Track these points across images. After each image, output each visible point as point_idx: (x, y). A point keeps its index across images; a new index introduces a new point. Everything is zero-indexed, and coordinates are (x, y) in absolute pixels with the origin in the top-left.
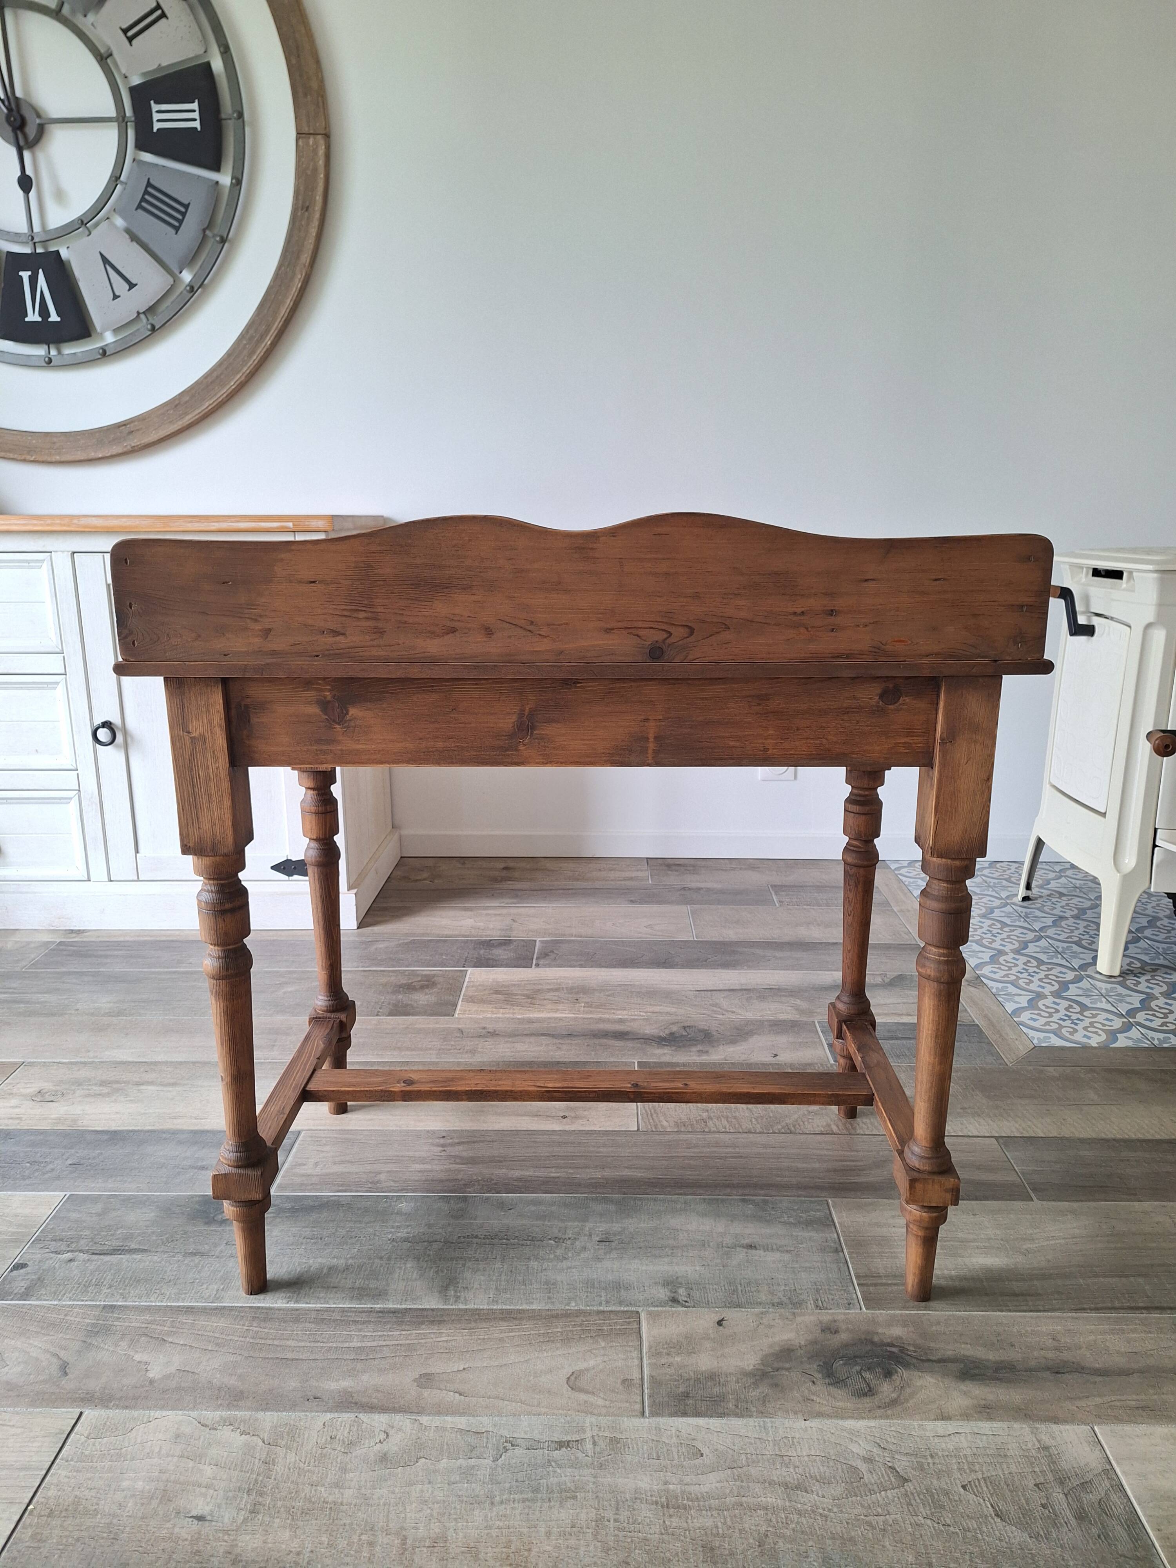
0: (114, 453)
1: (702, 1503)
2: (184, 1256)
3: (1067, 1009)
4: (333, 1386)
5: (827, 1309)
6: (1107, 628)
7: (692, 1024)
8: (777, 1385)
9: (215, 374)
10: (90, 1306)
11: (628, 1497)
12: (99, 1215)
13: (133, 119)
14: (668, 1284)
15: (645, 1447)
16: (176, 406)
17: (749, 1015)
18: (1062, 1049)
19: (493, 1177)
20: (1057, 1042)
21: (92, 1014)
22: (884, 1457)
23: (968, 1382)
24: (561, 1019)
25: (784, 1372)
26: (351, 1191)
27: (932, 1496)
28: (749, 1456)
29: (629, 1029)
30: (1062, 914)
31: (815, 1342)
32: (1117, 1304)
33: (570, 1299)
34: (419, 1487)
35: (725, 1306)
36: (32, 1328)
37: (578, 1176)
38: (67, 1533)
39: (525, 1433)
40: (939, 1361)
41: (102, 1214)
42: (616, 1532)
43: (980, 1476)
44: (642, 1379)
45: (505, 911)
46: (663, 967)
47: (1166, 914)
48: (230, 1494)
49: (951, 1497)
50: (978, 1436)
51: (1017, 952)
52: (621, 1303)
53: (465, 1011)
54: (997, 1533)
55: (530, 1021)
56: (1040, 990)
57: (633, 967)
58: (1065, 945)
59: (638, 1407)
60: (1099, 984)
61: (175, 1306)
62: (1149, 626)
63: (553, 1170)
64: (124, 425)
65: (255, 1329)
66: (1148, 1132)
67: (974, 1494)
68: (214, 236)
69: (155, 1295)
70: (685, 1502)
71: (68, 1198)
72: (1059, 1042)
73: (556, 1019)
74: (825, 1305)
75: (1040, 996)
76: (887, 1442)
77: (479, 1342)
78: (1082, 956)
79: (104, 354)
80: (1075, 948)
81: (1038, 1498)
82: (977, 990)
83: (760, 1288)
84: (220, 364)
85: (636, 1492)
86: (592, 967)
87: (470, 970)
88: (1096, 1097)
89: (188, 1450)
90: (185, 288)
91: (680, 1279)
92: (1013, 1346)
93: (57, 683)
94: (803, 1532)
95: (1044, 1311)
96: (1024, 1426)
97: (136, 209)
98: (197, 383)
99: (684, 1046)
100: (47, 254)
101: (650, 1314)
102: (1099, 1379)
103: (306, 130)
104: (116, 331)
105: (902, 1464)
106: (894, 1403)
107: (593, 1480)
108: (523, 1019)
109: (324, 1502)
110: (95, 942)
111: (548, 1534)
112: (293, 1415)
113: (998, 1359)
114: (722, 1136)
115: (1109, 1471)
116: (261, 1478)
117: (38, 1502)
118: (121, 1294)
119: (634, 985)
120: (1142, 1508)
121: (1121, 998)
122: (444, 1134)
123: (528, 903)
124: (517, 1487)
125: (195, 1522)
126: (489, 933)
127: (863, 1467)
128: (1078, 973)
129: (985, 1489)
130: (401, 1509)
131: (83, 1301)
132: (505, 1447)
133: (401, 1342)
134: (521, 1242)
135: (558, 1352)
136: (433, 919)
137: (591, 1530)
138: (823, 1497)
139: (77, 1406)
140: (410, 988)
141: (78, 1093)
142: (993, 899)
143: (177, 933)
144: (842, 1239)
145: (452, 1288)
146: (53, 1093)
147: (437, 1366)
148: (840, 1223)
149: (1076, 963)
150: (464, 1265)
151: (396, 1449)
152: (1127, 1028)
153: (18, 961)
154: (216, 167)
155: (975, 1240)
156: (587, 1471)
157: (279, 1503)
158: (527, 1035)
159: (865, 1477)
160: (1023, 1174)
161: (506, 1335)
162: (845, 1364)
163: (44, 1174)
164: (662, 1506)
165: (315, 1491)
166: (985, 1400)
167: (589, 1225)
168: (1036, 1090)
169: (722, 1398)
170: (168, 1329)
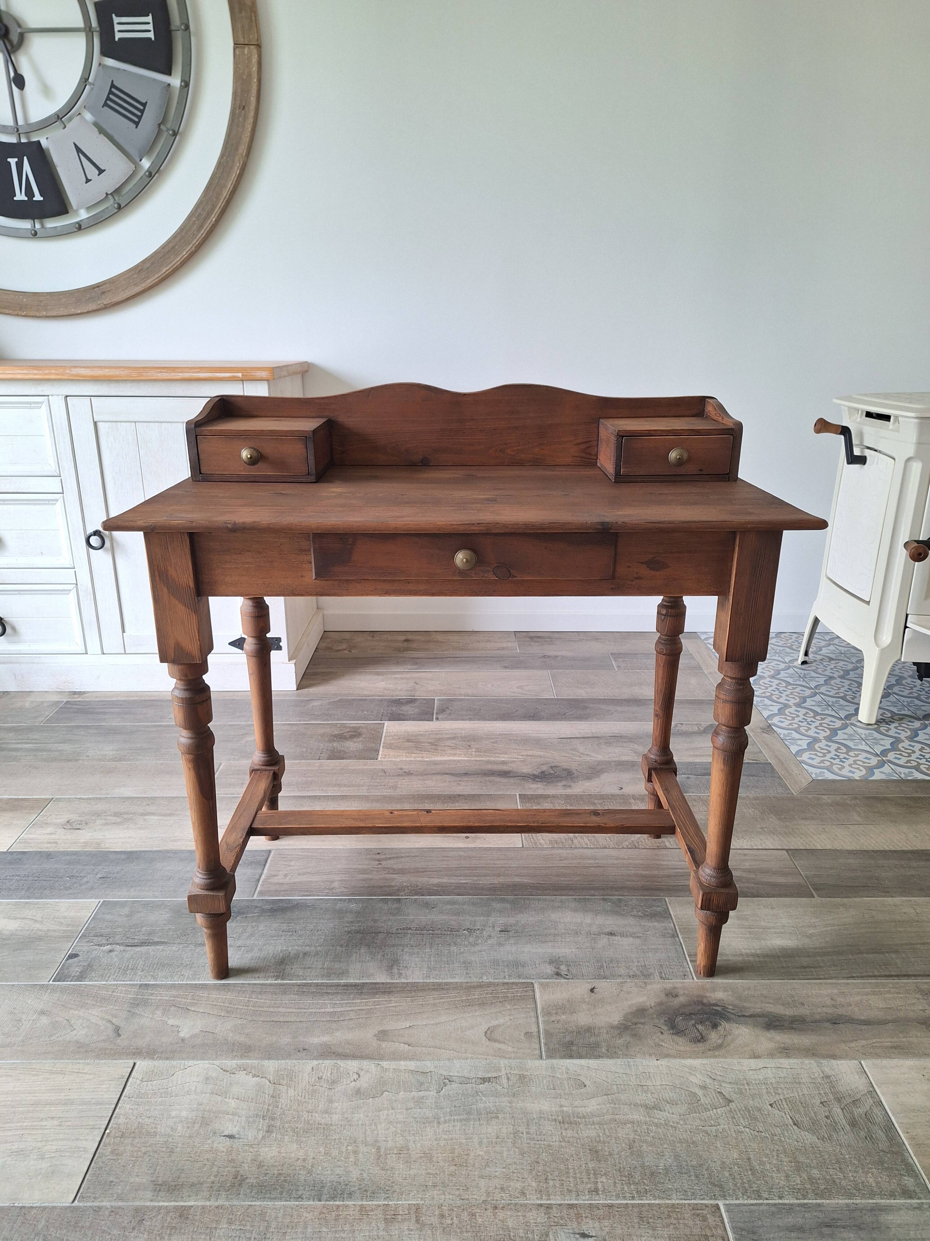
0: (90, 310)
1: (587, 1120)
2: (195, 946)
3: (836, 750)
4: (315, 1040)
5: (669, 979)
6: (876, 458)
7: (558, 764)
8: (636, 1035)
9: (171, 245)
10: (130, 985)
11: (535, 1116)
12: (128, 916)
13: (98, 29)
14: (553, 962)
15: (545, 1081)
16: (139, 271)
17: (600, 757)
18: (834, 781)
19: (418, 884)
20: (830, 776)
21: (100, 760)
22: (714, 1085)
23: (772, 1031)
24: (458, 761)
25: (640, 1026)
26: (314, 896)
27: (749, 1111)
28: (619, 1086)
29: (511, 769)
30: (831, 674)
31: (661, 1004)
32: (876, 973)
33: (483, 974)
34: (386, 1112)
35: (595, 978)
36: (89, 1002)
37: (481, 882)
38: (136, 1149)
39: (458, 1072)
40: (751, 1016)
41: (129, 916)
42: (528, 1141)
43: (782, 1098)
44: (539, 1031)
45: (408, 675)
46: (533, 720)
47: (909, 674)
48: (251, 1119)
49: (762, 1112)
50: (780, 1069)
51: (798, 705)
52: (519, 977)
53: (385, 755)
54: (795, 1136)
55: (436, 763)
56: (816, 735)
57: (510, 720)
58: (834, 699)
59: (537, 1052)
60: (860, 731)
61: (193, 984)
62: (909, 460)
63: (462, 878)
64: (98, 287)
65: (254, 1000)
66: (898, 845)
67: (779, 1110)
68: (168, 130)
69: (177, 976)
70: (575, 1119)
71: (102, 904)
72: (831, 776)
73: (454, 761)
74: (667, 977)
75: (816, 740)
76: (716, 1074)
77: (419, 1006)
78: (846, 708)
79: (80, 228)
80: (842, 702)
81: (823, 1112)
82: (768, 735)
83: (620, 965)
84: (174, 236)
85: (540, 1113)
86: (479, 720)
87: (386, 723)
88: (859, 819)
89: (217, 1088)
90: (145, 174)
91: (561, 959)
92: (803, 1004)
93: (57, 500)
94: (659, 1138)
95: (825, 979)
96: (812, 1062)
97: (103, 107)
98: (156, 253)
99: (552, 782)
100: (30, 144)
101: (541, 984)
102: (864, 1027)
103: (241, 41)
104: (89, 209)
105: (727, 1090)
106: (720, 1047)
107: (509, 1105)
108: (430, 761)
109: (318, 1124)
110: (94, 701)
111: (480, 1143)
112: (289, 1062)
113: (792, 1014)
114: (585, 851)
115: (872, 1092)
116: (271, 1108)
117: (112, 1127)
118: (152, 976)
119: (512, 734)
120: (895, 1118)
121: (877, 742)
122: (379, 851)
123: (426, 669)
124: (455, 1111)
125: (228, 1139)
126: (397, 693)
127: (700, 1093)
128: (844, 722)
129: (786, 1106)
130: (374, 1127)
131: (124, 981)
132: (444, 1083)
133: (362, 1008)
134: (443, 932)
135: (477, 1014)
136: (354, 682)
137: (510, 1140)
138: (673, 1114)
139: (131, 1059)
140: (341, 737)
141: (98, 822)
142: (779, 663)
143: (157, 694)
144: (677, 928)
145: (395, 967)
146: (79, 823)
147: (390, 1025)
148: (675, 916)
149: (843, 714)
150: (403, 950)
151: (365, 1085)
152: (881, 764)
153: (36, 717)
154: (168, 71)
155: (774, 928)
156: (505, 1099)
157: (287, 1125)
158: (434, 774)
159: (702, 1100)
160: (807, 876)
161: (438, 1001)
162: (683, 1019)
163: (81, 885)
164: (560, 1123)
165: (312, 1116)
166: (784, 1044)
167: (492, 919)
168: (815, 814)
169: (597, 1045)
170: (190, 1001)
